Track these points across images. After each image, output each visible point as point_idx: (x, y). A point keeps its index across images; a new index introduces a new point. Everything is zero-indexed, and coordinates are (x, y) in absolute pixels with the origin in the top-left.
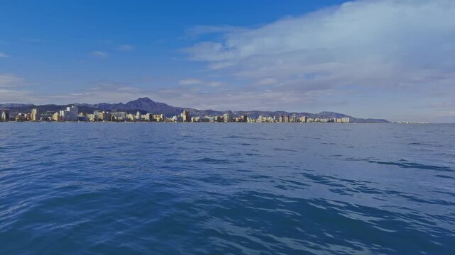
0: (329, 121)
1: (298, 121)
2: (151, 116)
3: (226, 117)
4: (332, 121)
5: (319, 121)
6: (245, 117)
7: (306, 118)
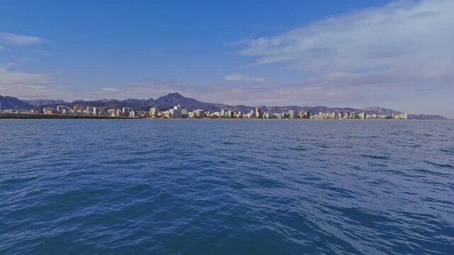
0: (387, 118)
1: (358, 117)
2: (232, 113)
3: (291, 113)
4: (391, 117)
5: (378, 118)
6: (309, 114)
7: (365, 114)
